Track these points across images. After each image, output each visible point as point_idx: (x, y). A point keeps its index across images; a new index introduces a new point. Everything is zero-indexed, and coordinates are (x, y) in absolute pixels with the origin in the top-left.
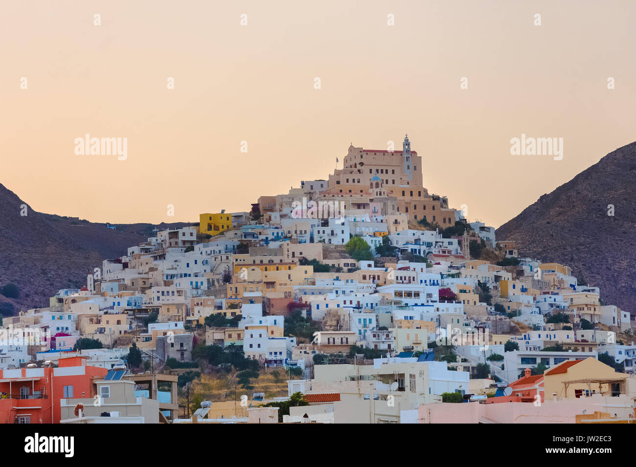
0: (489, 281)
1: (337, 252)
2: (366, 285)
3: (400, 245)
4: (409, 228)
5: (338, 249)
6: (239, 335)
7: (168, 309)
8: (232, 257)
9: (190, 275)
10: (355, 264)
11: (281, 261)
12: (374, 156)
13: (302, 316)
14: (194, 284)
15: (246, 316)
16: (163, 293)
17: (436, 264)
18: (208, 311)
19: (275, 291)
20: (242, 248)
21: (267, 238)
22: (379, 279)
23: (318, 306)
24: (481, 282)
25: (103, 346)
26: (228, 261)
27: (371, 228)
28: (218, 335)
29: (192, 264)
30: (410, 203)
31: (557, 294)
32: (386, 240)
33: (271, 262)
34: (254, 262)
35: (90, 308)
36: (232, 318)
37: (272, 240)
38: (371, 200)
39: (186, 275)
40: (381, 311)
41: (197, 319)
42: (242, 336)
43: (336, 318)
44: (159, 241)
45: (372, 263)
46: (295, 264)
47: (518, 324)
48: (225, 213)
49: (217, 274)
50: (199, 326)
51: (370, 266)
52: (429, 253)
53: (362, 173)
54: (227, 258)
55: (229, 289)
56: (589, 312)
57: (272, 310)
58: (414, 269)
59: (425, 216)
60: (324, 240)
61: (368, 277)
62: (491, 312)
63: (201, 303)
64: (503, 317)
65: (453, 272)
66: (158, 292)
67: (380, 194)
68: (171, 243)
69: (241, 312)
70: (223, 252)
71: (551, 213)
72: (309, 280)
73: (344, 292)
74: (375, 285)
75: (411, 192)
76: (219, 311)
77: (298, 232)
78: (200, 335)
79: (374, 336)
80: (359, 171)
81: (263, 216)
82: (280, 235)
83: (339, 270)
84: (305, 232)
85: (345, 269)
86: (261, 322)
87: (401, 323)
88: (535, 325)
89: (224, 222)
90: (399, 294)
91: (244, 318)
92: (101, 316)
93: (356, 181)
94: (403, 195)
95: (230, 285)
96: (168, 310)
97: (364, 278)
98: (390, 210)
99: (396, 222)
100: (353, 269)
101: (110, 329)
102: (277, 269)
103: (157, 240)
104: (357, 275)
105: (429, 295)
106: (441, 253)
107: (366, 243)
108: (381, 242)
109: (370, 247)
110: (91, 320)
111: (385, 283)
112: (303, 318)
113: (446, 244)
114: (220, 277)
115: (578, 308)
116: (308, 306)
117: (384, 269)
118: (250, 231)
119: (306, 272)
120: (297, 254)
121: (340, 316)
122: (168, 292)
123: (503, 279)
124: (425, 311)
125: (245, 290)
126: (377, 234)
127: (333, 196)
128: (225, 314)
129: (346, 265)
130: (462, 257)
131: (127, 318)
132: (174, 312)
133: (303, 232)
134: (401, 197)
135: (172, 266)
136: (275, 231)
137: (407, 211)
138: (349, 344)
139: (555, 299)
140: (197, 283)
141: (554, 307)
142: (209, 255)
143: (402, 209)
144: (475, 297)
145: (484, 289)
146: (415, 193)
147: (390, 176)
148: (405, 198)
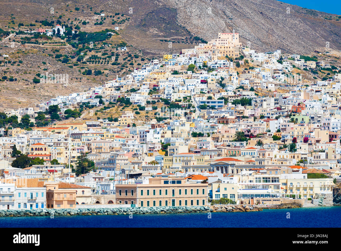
0: (227, 76)
3: (209, 65)
4: (218, 59)
6: (130, 95)
10: (187, 72)
11: (164, 72)
12: (224, 35)
13: (157, 88)
24: (222, 77)
27: (203, 60)
34: (157, 72)
36: (137, 89)
38: (211, 50)
55: (144, 80)
56: (256, 85)
57: (150, 87)
60: (186, 64)
62: (217, 86)
69: (141, 88)
72: (167, 77)
83: (182, 74)
86: (143, 91)
89: (169, 57)
100: (185, 74)
106: (223, 67)
116: (159, 86)
120: (173, 69)
127: (201, 49)
137: (224, 53)
138: (160, 98)
141: (244, 84)
143: (222, 53)
144: (214, 82)
145: (223, 79)
146: (228, 48)
147: (225, 42)
148: (225, 49)
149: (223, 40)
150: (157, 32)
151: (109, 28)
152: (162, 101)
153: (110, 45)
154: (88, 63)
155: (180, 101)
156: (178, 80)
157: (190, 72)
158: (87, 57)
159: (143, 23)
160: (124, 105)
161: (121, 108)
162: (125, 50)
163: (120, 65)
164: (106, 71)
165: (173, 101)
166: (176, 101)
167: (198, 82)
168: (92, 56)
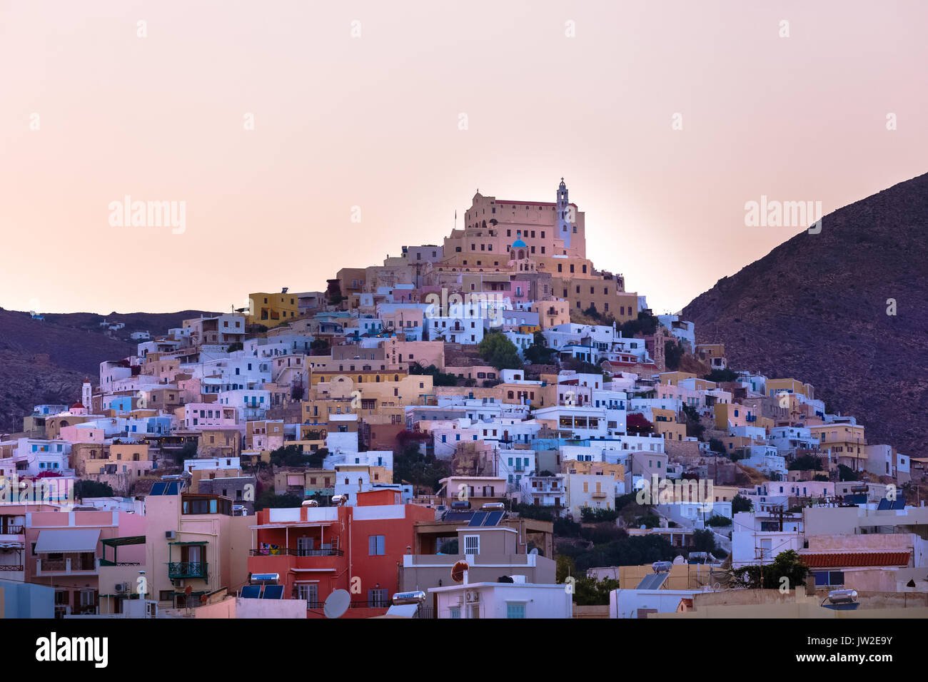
0: (698, 404)
1: (466, 355)
2: (514, 407)
3: (560, 346)
4: (572, 321)
5: (468, 351)
6: (327, 480)
7: (212, 438)
8: (307, 361)
9: (241, 387)
10: (494, 374)
11: (383, 367)
12: (514, 210)
13: (420, 452)
14: (250, 400)
15: (334, 451)
16: (202, 412)
17: (616, 376)
18: (275, 443)
19: (376, 413)
20: (320, 347)
21: (357, 332)
22: (532, 398)
23: (444, 437)
24: (688, 405)
25: (114, 493)
26: (299, 366)
27: (515, 320)
28: (294, 480)
29: (244, 371)
30: (570, 283)
31: (801, 426)
32: (539, 338)
33: (367, 369)
34: (341, 367)
35: (91, 435)
36: (312, 453)
37: (366, 335)
38: (513, 277)
39: (235, 387)
40: (542, 447)
41: (259, 453)
42: (331, 481)
43: (474, 456)
44: (187, 334)
45: (521, 373)
46: (405, 372)
47: (748, 470)
48: (289, 292)
49: (282, 386)
50: (261, 464)
51: (517, 377)
52: (603, 359)
53: (495, 236)
54: (298, 361)
55: (304, 410)
56: (849, 454)
57: (374, 442)
58: (585, 383)
59: (593, 304)
60: (444, 336)
61: (516, 395)
62: (705, 452)
63: (264, 430)
64: (724, 459)
65: (644, 389)
66: (195, 411)
67: (526, 269)
68: (205, 338)
69: (325, 444)
70: (289, 353)
71: (740, 306)
72: (428, 398)
73: (481, 417)
74: (528, 408)
75: (572, 267)
76: (292, 443)
77: (405, 324)
78: (264, 478)
79: (534, 485)
80: (491, 232)
81: (347, 298)
82: (377, 327)
83: (470, 383)
84: (416, 324)
85: (480, 381)
86: (357, 460)
87: (573, 465)
88: (773, 473)
89: (286, 306)
90: (566, 421)
91: (332, 454)
92: (108, 447)
93: (486, 248)
94: (560, 270)
95: (307, 404)
96: (212, 440)
97: (511, 395)
98: (541, 293)
99: (552, 311)
100: (492, 382)
101: (125, 467)
102: (378, 380)
103: (182, 332)
104: (499, 391)
105: (612, 424)
106: (621, 360)
107: (510, 342)
108: (532, 341)
109: (516, 349)
110: (93, 453)
111: (542, 404)
112: (422, 455)
113: (627, 347)
114: (288, 390)
115: (833, 448)
116: (429, 437)
117: (541, 383)
118: (330, 320)
119: (422, 385)
120: (406, 358)
121: (478, 453)
122: (210, 412)
123: (718, 401)
124: (608, 449)
125: (330, 410)
126: (526, 329)
127: (454, 270)
128: (301, 447)
129: (481, 375)
130: (655, 367)
131: (149, 451)
132: (220, 442)
133: (412, 325)
134: (556, 274)
135: (214, 372)
136: (370, 322)
137: (565, 295)
138: (495, 497)
139: (799, 434)
140: (254, 398)
141: (798, 446)
142: (268, 356)
144: (678, 427)
145: (693, 416)
165: (570, 517)
166: (588, 515)
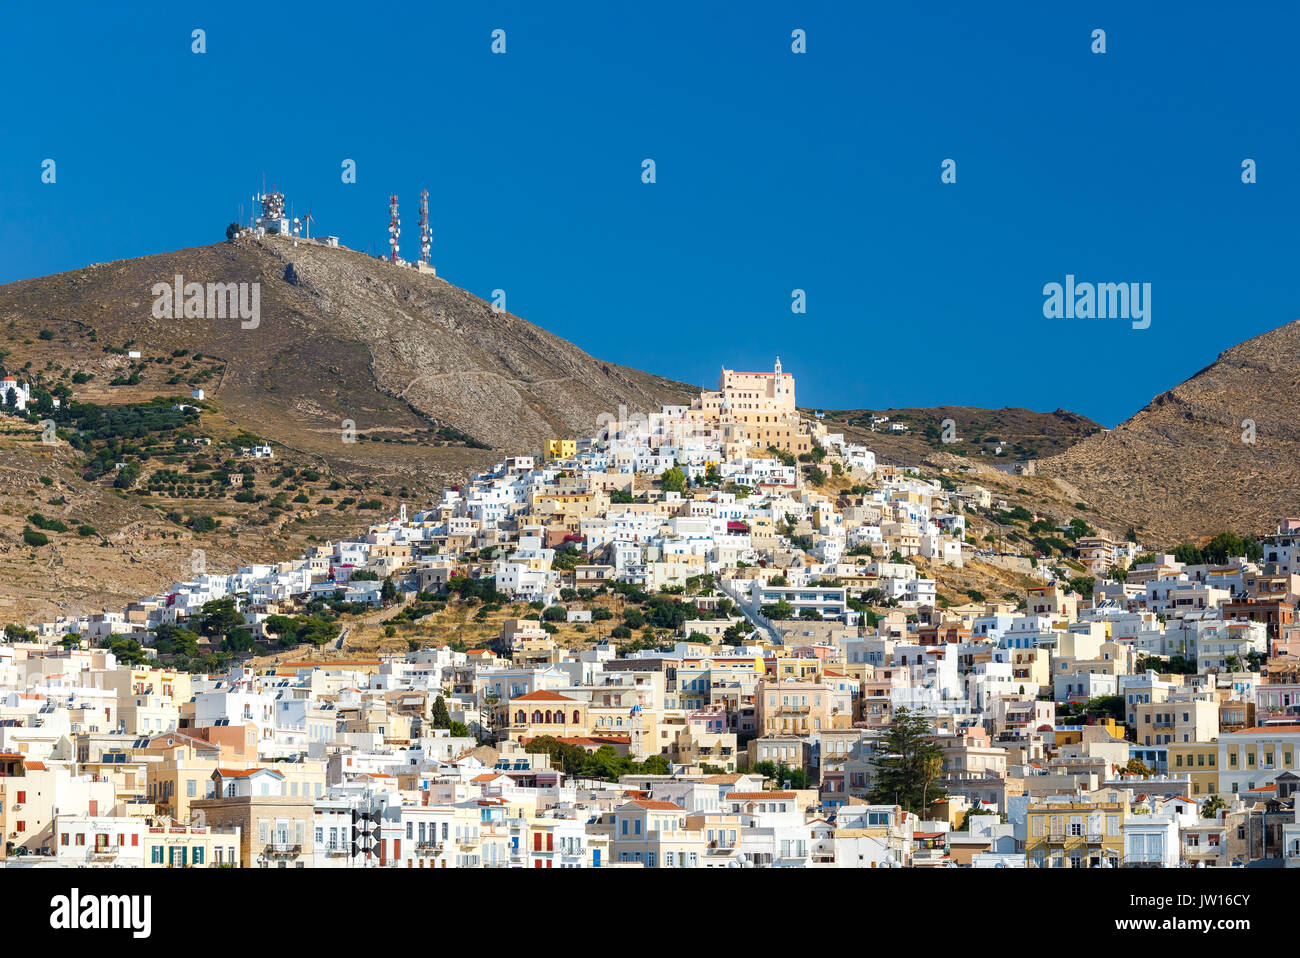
0: (802, 512)
1: (652, 482)
3: (727, 475)
5: (656, 479)
10: (662, 495)
15: (520, 549)
16: (457, 524)
17: (756, 494)
18: (490, 543)
19: (562, 524)
23: (595, 539)
24: (791, 514)
30: (762, 429)
33: (573, 493)
34: (557, 493)
36: (505, 550)
38: (716, 427)
43: (607, 552)
46: (594, 495)
50: (473, 558)
52: (762, 482)
55: (520, 521)
56: (906, 544)
57: (550, 544)
58: (721, 500)
60: (647, 469)
61: (665, 509)
62: (783, 545)
65: (767, 502)
67: (727, 421)
68: (508, 471)
69: (518, 545)
72: (601, 513)
73: (631, 525)
74: (667, 518)
75: (767, 418)
76: (500, 544)
77: (622, 462)
79: (629, 570)
83: (646, 501)
84: (628, 461)
86: (531, 555)
87: (668, 557)
89: (568, 449)
91: (518, 551)
92: (389, 547)
94: (759, 420)
99: (733, 450)
100: (658, 501)
102: (576, 501)
104: (658, 507)
106: (772, 483)
107: (685, 473)
108: (705, 472)
109: (690, 477)
110: (380, 551)
112: (576, 551)
115: (895, 539)
116: (585, 539)
117: (691, 500)
119: (603, 504)
120: (607, 485)
126: (706, 464)
129: (652, 496)
130: (793, 487)
131: (413, 550)
132: (459, 544)
134: (755, 423)
137: (759, 437)
138: (604, 579)
141: (865, 539)
143: (754, 436)
144: (771, 529)
145: (792, 520)
146: (771, 419)
147: (753, 401)
148: (760, 424)
149: (748, 393)
150: (319, 412)
151: (166, 395)
152: (615, 591)
153: (209, 441)
154: (155, 494)
155: (679, 590)
156: (645, 521)
157: (676, 497)
158: (145, 476)
159: (269, 384)
160: (481, 604)
161: (472, 613)
162: (268, 455)
163: (265, 503)
164: (225, 518)
165: (651, 592)
166: (664, 590)
167: (717, 528)
168: (159, 472)
